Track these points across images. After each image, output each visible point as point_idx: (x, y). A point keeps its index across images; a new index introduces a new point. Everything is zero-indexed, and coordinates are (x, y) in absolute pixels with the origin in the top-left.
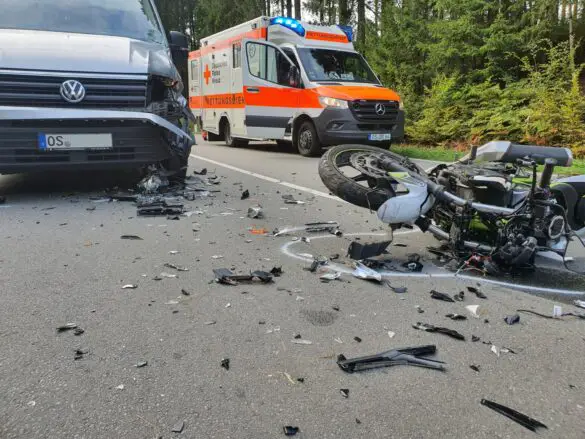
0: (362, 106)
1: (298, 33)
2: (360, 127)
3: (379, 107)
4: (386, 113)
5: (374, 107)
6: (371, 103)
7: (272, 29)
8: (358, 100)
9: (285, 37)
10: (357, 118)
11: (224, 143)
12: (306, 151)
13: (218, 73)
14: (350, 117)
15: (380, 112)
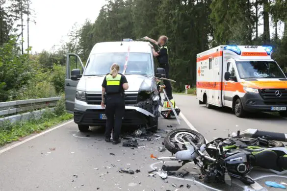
0: (267, 92)
1: (237, 53)
2: (266, 103)
3: (277, 93)
4: (282, 96)
5: (274, 92)
6: (272, 91)
7: (225, 52)
8: (265, 89)
9: (231, 56)
10: (263, 99)
11: (205, 105)
12: (238, 114)
13: (203, 71)
14: (260, 98)
15: (279, 95)
